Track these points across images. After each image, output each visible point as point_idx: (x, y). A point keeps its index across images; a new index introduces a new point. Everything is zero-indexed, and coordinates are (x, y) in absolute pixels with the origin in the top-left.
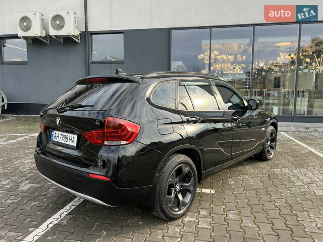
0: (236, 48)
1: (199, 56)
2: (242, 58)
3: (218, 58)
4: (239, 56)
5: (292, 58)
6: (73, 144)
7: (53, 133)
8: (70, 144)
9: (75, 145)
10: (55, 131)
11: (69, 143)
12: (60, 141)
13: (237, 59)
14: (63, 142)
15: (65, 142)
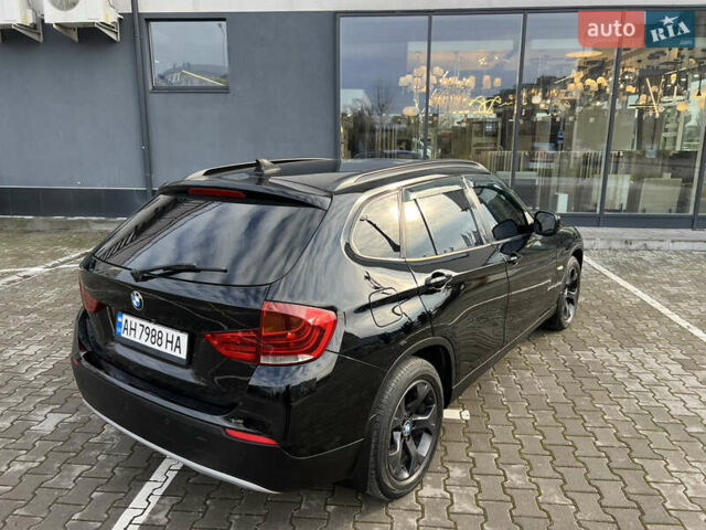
0: (482, 61)
1: (402, 79)
2: (492, 81)
3: (444, 82)
4: (487, 78)
5: (600, 85)
6: (177, 354)
7: (119, 319)
8: (168, 351)
9: (183, 355)
10: (125, 317)
11: (167, 349)
12: (142, 342)
13: (481, 85)
14: (149, 344)
15: (156, 347)
